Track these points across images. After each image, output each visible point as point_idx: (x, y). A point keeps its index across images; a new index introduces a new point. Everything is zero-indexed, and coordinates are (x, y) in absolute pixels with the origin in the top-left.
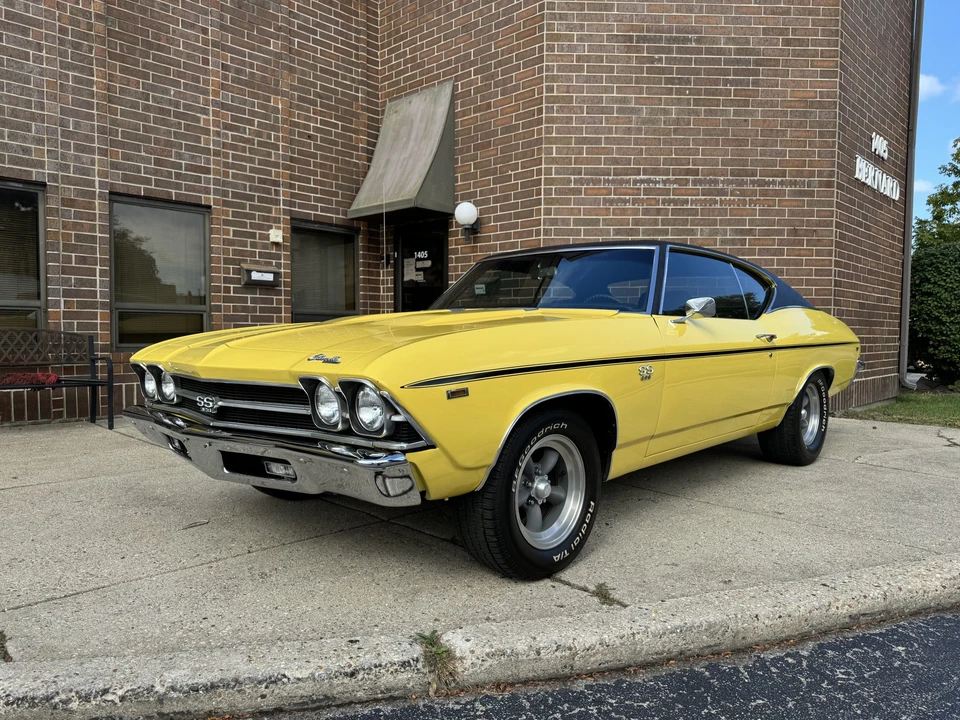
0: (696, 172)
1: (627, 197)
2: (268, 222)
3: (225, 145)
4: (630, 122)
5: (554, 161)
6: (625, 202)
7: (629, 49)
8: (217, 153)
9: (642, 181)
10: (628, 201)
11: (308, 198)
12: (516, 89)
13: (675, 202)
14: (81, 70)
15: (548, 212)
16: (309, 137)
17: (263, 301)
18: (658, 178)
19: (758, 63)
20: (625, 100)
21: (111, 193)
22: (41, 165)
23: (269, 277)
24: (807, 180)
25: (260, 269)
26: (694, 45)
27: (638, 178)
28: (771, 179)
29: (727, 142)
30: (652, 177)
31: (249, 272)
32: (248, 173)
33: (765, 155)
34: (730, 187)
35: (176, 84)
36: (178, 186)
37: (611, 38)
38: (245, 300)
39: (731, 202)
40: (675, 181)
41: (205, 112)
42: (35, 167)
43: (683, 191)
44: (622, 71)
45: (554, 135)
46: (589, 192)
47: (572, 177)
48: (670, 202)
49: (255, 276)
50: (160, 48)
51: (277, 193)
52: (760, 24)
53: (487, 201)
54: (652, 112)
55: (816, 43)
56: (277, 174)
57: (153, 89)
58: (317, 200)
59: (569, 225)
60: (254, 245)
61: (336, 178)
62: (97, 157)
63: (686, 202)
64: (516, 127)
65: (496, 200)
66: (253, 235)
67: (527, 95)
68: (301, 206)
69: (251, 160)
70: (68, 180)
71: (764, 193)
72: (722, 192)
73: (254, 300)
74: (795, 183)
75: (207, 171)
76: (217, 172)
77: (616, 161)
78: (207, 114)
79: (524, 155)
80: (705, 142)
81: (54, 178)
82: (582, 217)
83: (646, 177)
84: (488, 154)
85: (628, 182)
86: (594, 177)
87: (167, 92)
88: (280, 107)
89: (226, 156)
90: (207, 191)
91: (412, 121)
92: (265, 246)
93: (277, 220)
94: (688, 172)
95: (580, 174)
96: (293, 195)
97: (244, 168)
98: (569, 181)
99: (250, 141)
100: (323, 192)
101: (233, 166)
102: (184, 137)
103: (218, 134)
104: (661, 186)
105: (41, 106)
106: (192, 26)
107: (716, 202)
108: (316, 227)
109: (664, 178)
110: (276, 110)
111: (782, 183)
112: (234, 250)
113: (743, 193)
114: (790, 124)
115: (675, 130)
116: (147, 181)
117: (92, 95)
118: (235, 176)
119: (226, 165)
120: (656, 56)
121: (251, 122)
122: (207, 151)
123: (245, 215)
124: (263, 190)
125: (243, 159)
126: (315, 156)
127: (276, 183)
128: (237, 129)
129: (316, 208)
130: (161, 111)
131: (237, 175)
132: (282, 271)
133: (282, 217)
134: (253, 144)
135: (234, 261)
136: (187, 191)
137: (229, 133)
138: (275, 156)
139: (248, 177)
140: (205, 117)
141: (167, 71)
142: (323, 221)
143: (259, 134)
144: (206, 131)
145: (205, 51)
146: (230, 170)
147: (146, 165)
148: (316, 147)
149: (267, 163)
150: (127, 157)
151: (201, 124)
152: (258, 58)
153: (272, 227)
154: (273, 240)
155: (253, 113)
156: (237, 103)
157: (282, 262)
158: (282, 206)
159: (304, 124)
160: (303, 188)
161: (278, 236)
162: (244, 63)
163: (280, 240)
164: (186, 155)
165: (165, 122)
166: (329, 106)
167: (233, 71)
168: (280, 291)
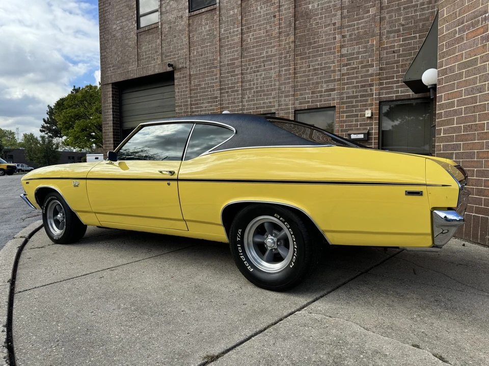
2: (366, 106)
3: (343, 75)
8: (339, 80)
11: (392, 88)
14: (286, 66)
16: (394, 52)
21: (295, 111)
22: (274, 106)
23: (361, 136)
25: (356, 133)
31: (350, 135)
32: (355, 85)
35: (321, 55)
36: (321, 101)
41: (333, 62)
42: (272, 107)
46: (470, 36)
47: (457, 28)
49: (353, 136)
50: (315, 42)
51: (372, 90)
57: (312, 61)
58: (397, 87)
59: (454, 71)
60: (357, 121)
62: (291, 98)
66: (357, 116)
68: (386, 93)
69: (357, 77)
70: (282, 110)
75: (333, 90)
76: (339, 89)
78: (335, 63)
81: (277, 110)
82: (464, 61)
87: (317, 60)
88: (374, 43)
89: (344, 79)
90: (334, 99)
92: (364, 120)
95: (463, 22)
96: (381, 89)
97: (353, 83)
98: (455, 33)
99: (356, 68)
101: (347, 84)
102: (324, 77)
103: (340, 71)
105: (275, 85)
106: (329, 25)
108: (399, 103)
110: (372, 46)
112: (346, 125)
116: (308, 102)
117: (290, 74)
119: (344, 84)
121: (357, 58)
122: (334, 80)
123: (353, 106)
124: (364, 91)
125: (353, 78)
126: (398, 62)
127: (371, 85)
128: (349, 64)
129: (397, 92)
130: (315, 70)
131: (349, 87)
132: (373, 131)
133: (374, 102)
134: (358, 69)
135: (346, 131)
136: (324, 101)
137: (345, 68)
138: (371, 71)
139: (355, 86)
140: (334, 65)
141: (318, 51)
142: (403, 98)
143: (362, 62)
144: (334, 71)
145: (334, 34)
146: (346, 86)
147: (308, 96)
148: (399, 56)
149: (366, 76)
150: (301, 94)
151: (332, 69)
152: (361, 23)
153: (367, 109)
154: (366, 116)
155: (358, 53)
156: (350, 51)
157: (373, 126)
158: (374, 97)
159: (390, 46)
160: (389, 83)
161: (368, 113)
162: (354, 30)
163: (370, 115)
164: (325, 86)
165: (316, 74)
166: (410, 28)
167: (348, 36)
168: (372, 142)
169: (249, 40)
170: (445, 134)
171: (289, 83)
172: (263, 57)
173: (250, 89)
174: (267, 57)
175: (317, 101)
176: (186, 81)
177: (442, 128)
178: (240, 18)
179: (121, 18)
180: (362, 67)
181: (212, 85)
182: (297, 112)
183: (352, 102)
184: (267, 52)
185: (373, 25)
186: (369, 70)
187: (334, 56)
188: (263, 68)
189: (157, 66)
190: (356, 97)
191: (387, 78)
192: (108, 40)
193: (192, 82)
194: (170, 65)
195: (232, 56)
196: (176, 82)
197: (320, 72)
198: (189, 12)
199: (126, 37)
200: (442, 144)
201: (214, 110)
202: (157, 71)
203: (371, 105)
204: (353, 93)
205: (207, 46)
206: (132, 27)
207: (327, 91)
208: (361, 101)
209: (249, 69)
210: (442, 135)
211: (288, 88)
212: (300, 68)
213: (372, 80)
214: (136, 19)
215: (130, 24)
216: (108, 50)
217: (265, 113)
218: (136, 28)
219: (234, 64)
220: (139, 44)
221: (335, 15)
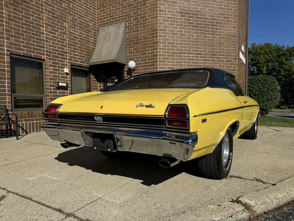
0: (201, 54)
1: (182, 61)
2: (63, 66)
3: (49, 39)
4: (183, 38)
5: (161, 49)
6: (182, 62)
7: (182, 16)
8: (47, 41)
9: (186, 56)
10: (183, 62)
11: (76, 58)
12: (148, 25)
13: (195, 63)
15: (160, 65)
16: (76, 37)
17: (62, 93)
18: (191, 55)
19: (217, 23)
20: (181, 31)
21: (11, 54)
23: (65, 85)
24: (230, 57)
25: (62, 82)
26: (200, 16)
27: (185, 55)
28: (221, 57)
29: (209, 46)
30: (189, 55)
31: (58, 83)
33: (219, 50)
34: (210, 59)
35: (33, 16)
36: (34, 52)
37: (177, 12)
38: (56, 92)
39: (210, 63)
40: (196, 57)
41: (43, 26)
43: (198, 60)
44: (180, 23)
45: (161, 41)
46: (172, 59)
47: (167, 54)
48: (194, 63)
49: (61, 84)
51: (66, 56)
52: (217, 11)
53: (139, 61)
54: (189, 35)
55: (232, 18)
56: (66, 49)
57: (25, 17)
59: (166, 69)
60: (59, 74)
61: (84, 51)
62: (5, 40)
63: (199, 63)
64: (148, 38)
65: (141, 61)
66: (59, 70)
67: (152, 28)
68: (74, 60)
69: (58, 44)
71: (219, 61)
72: (208, 60)
73: (59, 93)
74: (227, 58)
75: (44, 47)
76: (47, 48)
77: (179, 50)
78: (43, 28)
79: (151, 47)
80: (204, 45)
82: (170, 66)
83: (187, 55)
84: (138, 46)
85: (182, 56)
86: (173, 54)
87: (30, 18)
88: (67, 27)
89: (50, 42)
90: (44, 54)
91: (110, 34)
92: (63, 74)
93: (66, 65)
94: (199, 54)
95: (169, 53)
96: (71, 57)
97: (55, 47)
98: (166, 55)
99: (57, 38)
100: (80, 56)
101: (52, 46)
102: (36, 35)
103: (47, 34)
104: (192, 58)
107: (206, 63)
109: (193, 55)
110: (65, 28)
111: (224, 58)
112: (53, 75)
113: (214, 61)
114: (225, 41)
115: (195, 41)
117: (3, 17)
118: (53, 49)
119: (50, 46)
120: (190, 19)
121: (57, 31)
122: (43, 40)
123: (56, 63)
124: (62, 55)
125: (55, 44)
126: (78, 44)
127: (66, 53)
128: (53, 33)
129: (78, 61)
132: (68, 82)
133: (68, 64)
136: (37, 54)
137: (51, 34)
139: (57, 50)
141: (29, 11)
142: (81, 66)
143: (60, 35)
144: (43, 33)
147: (23, 44)
148: (78, 41)
149: (63, 46)
150: (16, 41)
151: (41, 31)
153: (65, 68)
154: (65, 72)
155: (58, 28)
157: (68, 79)
158: (68, 60)
159: (74, 33)
160: (74, 55)
162: (54, 11)
165: (29, 29)
166: (82, 28)
168: (68, 89)
175: (30, 51)
180: (61, 39)
182: (13, 56)
183: (55, 60)
186: (64, 42)
187: (43, 22)
190: (58, 57)
191: (73, 51)
197: (32, 28)
204: (56, 54)
208: (61, 61)
212: (14, 17)
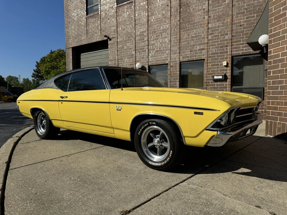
2: (223, 59)
3: (210, 40)
8: (207, 43)
11: (239, 47)
16: (241, 25)
17: (220, 85)
23: (221, 77)
25: (217, 75)
31: (213, 76)
35: (195, 29)
38: (214, 85)
41: (203, 32)
42: (166, 60)
49: (216, 77)
50: (192, 21)
51: (227, 49)
57: (190, 32)
58: (243, 47)
60: (218, 68)
62: (177, 54)
66: (218, 65)
68: (236, 51)
69: (218, 42)
73: (217, 85)
75: (203, 49)
81: (169, 62)
87: (193, 32)
88: (229, 20)
90: (204, 55)
92: (222, 67)
96: (233, 48)
97: (215, 45)
101: (212, 45)
102: (198, 42)
103: (207, 38)
105: (168, 47)
106: (201, 10)
108: (244, 57)
110: (227, 22)
112: (211, 71)
116: (188, 57)
117: (177, 40)
121: (218, 30)
122: (204, 44)
123: (215, 59)
124: (222, 50)
125: (215, 42)
126: (243, 31)
127: (226, 46)
128: (213, 34)
129: (243, 50)
130: (192, 37)
131: (213, 47)
132: (228, 74)
133: (228, 56)
134: (219, 36)
135: (211, 74)
136: (198, 56)
137: (211, 36)
138: (227, 37)
139: (217, 47)
140: (204, 34)
141: (194, 26)
142: (246, 54)
143: (221, 32)
144: (204, 38)
145: (204, 15)
146: (211, 47)
147: (188, 53)
148: (244, 28)
149: (223, 41)
150: (184, 52)
151: (203, 36)
152: (221, 8)
153: (224, 61)
154: (224, 65)
155: (219, 27)
156: (213, 26)
157: (228, 71)
158: (228, 53)
159: (238, 22)
160: (237, 45)
161: (225, 63)
162: (216, 13)
163: (226, 64)
164: (198, 47)
165: (193, 40)
166: (250, 11)
167: (212, 17)
168: (227, 81)
169: (152, 20)
170: (274, 74)
171: (176, 46)
172: (161, 30)
173: (153, 49)
174: (163, 30)
175: (193, 56)
176: (115, 45)
177: (272, 70)
178: (147, 7)
179: (77, 9)
180: (221, 35)
181: (130, 47)
182: (181, 63)
183: (215, 57)
184: (163, 27)
185: (228, 10)
186: (225, 37)
187: (204, 29)
188: (161, 37)
189: (98, 37)
190: (217, 53)
191: (236, 42)
192: (69, 22)
193: (119, 46)
194: (105, 36)
195: (142, 30)
196: (109, 46)
197: (195, 38)
198: (117, 4)
199: (80, 20)
200: (271, 81)
201: (131, 63)
202: (98, 40)
203: (227, 58)
204: (216, 51)
205: (127, 25)
206: (83, 14)
207: (200, 50)
208: (220, 56)
209: (153, 37)
210: (271, 75)
211: (175, 49)
212: (183, 36)
213: (227, 43)
214: (85, 9)
215: (82, 12)
216: (69, 28)
217: (162, 64)
218: (86, 15)
219: (143, 35)
220: (87, 24)
221: (205, 4)
